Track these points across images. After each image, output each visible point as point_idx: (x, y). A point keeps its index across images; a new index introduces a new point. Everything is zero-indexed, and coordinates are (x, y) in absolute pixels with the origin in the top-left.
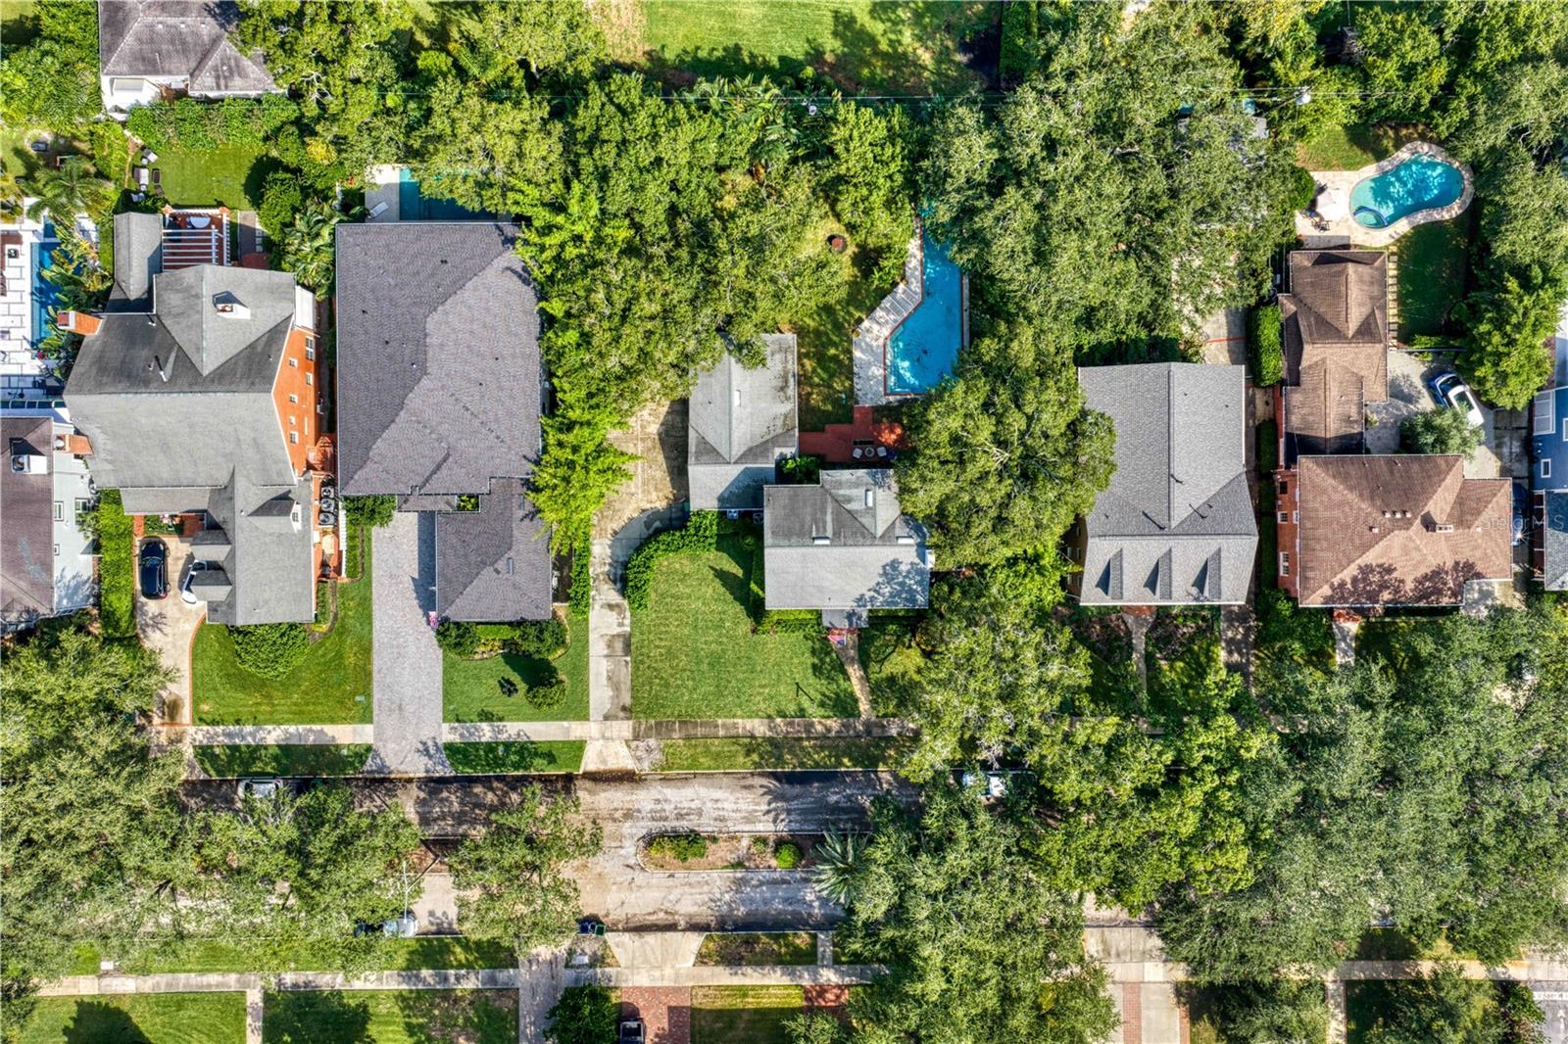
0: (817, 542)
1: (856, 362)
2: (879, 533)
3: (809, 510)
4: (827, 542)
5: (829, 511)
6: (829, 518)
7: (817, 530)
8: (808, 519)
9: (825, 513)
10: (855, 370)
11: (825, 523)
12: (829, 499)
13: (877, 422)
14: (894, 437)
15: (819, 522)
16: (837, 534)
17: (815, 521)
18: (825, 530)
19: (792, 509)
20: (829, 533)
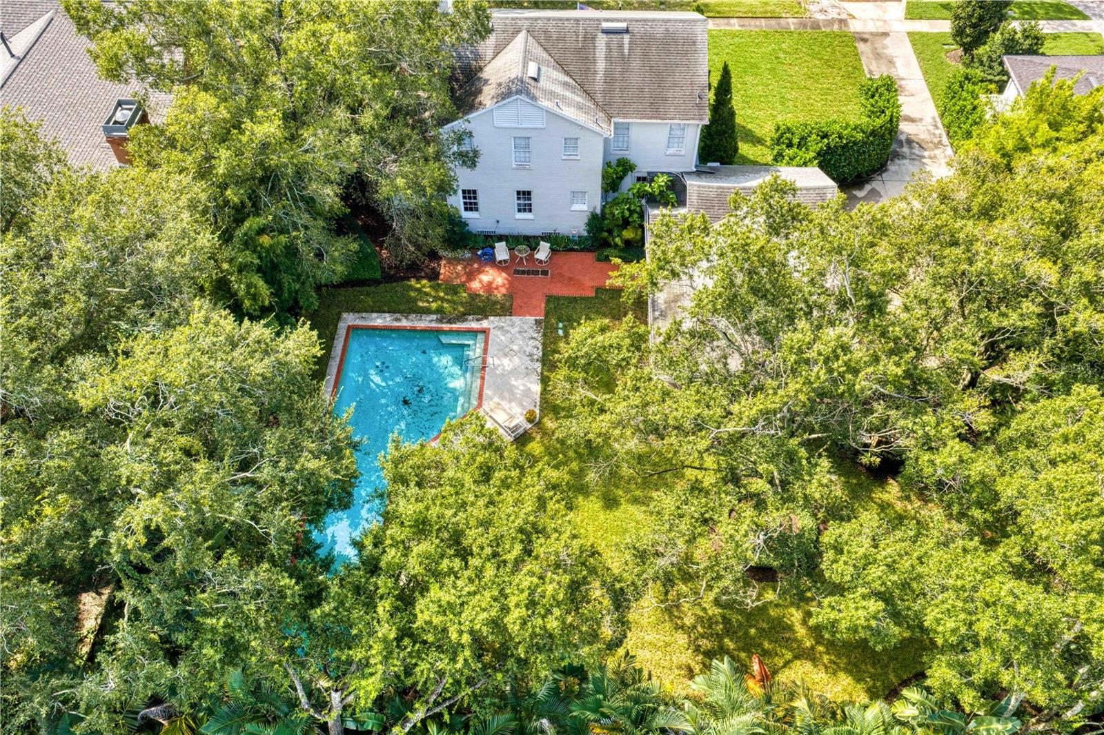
0: (623, 25)
1: (536, 377)
2: (522, 36)
3: (635, 79)
4: (605, 25)
5: (600, 77)
6: (601, 65)
7: (621, 46)
8: (635, 65)
9: (608, 75)
10: (538, 366)
11: (608, 57)
12: (599, 96)
13: (510, 296)
14: (485, 278)
15: (618, 60)
16: (590, 39)
17: (625, 61)
18: (608, 44)
19: (660, 83)
20: (602, 39)
